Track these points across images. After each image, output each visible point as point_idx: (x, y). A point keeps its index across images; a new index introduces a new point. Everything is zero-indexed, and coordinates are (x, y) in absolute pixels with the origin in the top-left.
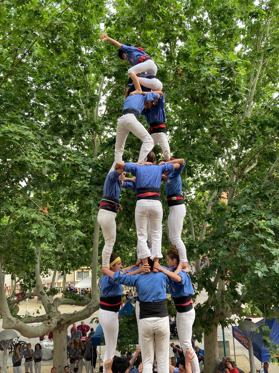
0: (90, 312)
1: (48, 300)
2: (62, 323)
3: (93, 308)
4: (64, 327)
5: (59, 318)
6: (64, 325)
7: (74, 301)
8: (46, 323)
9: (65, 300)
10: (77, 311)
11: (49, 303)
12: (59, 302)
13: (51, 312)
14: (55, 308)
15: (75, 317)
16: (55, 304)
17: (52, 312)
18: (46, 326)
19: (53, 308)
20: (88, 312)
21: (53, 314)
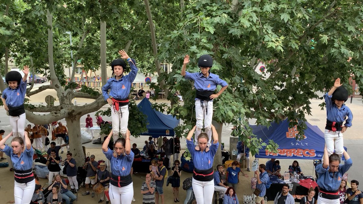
0: (98, 105)
1: (62, 93)
2: (74, 114)
3: (101, 102)
4: (76, 117)
5: (71, 110)
6: (75, 115)
7: (89, 95)
8: (52, 113)
9: (79, 94)
10: (88, 104)
11: (63, 95)
12: (72, 95)
13: (63, 104)
14: (68, 100)
15: (85, 109)
16: (68, 97)
17: (65, 104)
18: (53, 115)
19: (66, 100)
20: (96, 106)
21: (65, 106)
